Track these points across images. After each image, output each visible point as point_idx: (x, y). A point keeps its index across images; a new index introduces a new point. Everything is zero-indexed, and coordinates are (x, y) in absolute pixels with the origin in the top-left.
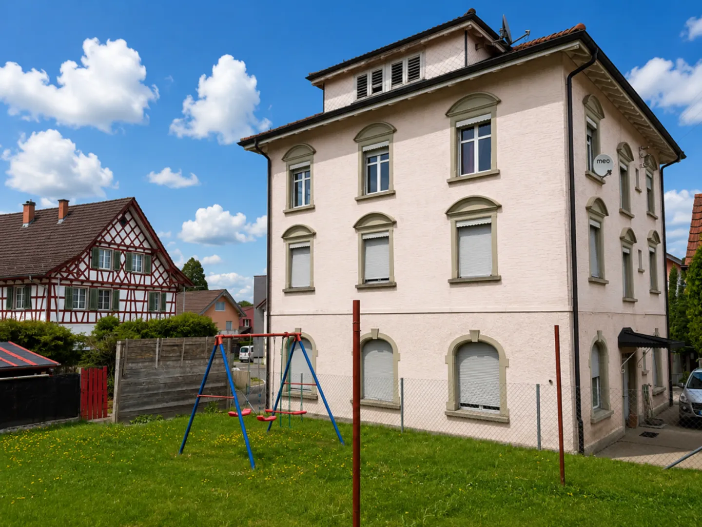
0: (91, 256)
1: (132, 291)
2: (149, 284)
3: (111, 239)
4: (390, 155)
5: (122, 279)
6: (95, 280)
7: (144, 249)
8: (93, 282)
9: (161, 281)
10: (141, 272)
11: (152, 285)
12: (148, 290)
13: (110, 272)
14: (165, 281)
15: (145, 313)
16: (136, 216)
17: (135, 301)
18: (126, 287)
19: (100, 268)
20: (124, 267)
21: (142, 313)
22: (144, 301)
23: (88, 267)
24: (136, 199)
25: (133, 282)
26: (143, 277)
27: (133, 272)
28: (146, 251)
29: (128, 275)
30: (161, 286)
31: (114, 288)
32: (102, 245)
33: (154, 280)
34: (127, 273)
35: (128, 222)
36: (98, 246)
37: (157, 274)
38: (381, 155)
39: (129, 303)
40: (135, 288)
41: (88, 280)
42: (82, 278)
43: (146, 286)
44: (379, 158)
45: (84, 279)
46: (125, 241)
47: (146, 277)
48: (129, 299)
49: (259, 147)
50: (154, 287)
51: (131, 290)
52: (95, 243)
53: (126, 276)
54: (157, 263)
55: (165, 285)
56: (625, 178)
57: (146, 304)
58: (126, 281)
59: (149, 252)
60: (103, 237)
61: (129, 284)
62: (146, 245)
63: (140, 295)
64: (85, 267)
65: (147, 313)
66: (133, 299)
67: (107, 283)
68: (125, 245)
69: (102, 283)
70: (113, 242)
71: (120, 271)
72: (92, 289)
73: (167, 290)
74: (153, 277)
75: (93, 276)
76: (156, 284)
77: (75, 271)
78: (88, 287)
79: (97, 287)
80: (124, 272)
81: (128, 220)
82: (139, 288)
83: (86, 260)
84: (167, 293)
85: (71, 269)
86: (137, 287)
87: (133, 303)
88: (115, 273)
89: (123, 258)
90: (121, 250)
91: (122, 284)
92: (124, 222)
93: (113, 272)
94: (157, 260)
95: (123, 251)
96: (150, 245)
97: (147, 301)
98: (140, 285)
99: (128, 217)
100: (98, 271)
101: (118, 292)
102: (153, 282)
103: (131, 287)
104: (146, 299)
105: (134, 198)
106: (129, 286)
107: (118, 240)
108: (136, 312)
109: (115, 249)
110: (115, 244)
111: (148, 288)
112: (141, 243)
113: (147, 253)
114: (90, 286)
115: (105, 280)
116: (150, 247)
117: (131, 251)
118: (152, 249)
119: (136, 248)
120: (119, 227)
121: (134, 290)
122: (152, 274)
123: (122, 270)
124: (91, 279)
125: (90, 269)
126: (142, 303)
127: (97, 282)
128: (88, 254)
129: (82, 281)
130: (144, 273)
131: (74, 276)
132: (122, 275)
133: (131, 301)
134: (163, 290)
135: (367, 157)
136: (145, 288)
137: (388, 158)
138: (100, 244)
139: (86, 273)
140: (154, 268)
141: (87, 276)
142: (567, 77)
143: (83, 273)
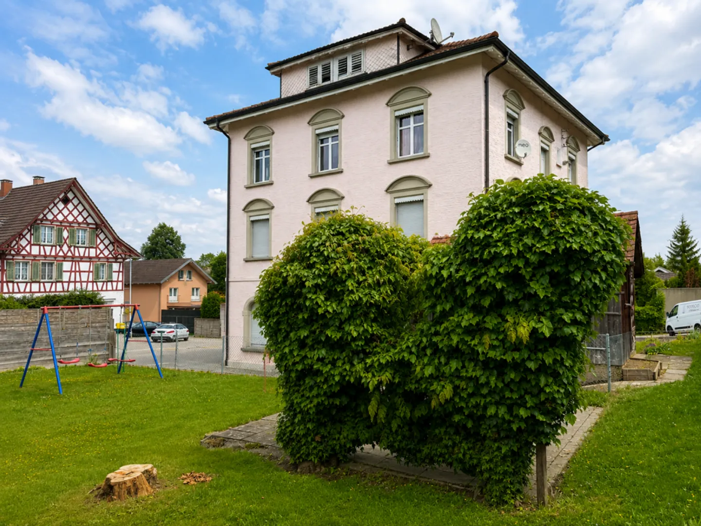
0: (32, 232)
1: (77, 263)
2: (94, 255)
3: (53, 216)
4: (339, 137)
5: (65, 252)
6: (38, 253)
7: (88, 224)
8: (35, 256)
9: (106, 252)
10: (85, 245)
11: (97, 257)
12: (93, 261)
13: (52, 246)
14: (111, 253)
15: (90, 282)
16: (79, 195)
17: (80, 272)
18: (70, 259)
19: (42, 243)
20: (67, 241)
21: (88, 282)
22: (89, 272)
23: (29, 242)
24: (77, 180)
25: (77, 254)
26: (87, 249)
27: (77, 245)
28: (91, 226)
29: (72, 249)
30: (107, 258)
31: (57, 261)
32: (44, 222)
33: (99, 252)
34: (71, 246)
35: (71, 201)
36: (38, 224)
37: (102, 247)
38: (332, 137)
39: (73, 274)
40: (79, 260)
41: (29, 254)
42: (24, 252)
43: (90, 258)
44: (330, 140)
45: (26, 253)
46: (68, 218)
47: (91, 250)
48: (73, 269)
49: (220, 127)
50: (100, 258)
51: (75, 261)
52: (36, 221)
53: (70, 250)
54: (102, 236)
55: (110, 256)
56: (547, 156)
57: (91, 274)
58: (69, 254)
59: (94, 226)
60: (45, 216)
61: (73, 257)
62: (89, 220)
63: (84, 266)
64: (27, 242)
65: (93, 282)
66: (77, 269)
67: (50, 256)
68: (68, 221)
69: (45, 256)
70: (55, 219)
71: (63, 246)
72: (33, 262)
73: (114, 260)
74: (98, 250)
75: (35, 250)
76: (101, 255)
77: (16, 247)
78: (30, 261)
79: (39, 260)
80: (68, 245)
81: (71, 199)
82: (83, 260)
83: (28, 237)
84: (114, 264)
85: (12, 246)
86: (82, 259)
87: (78, 274)
88: (58, 247)
89: (65, 234)
90: (64, 226)
91: (65, 257)
92: (66, 201)
93: (56, 246)
94: (102, 233)
95: (66, 227)
96: (94, 221)
97: (92, 272)
98: (84, 257)
99: (70, 195)
100: (40, 245)
101: (62, 265)
102: (98, 254)
103: (74, 259)
104: (91, 270)
105: (75, 179)
106: (73, 258)
107: (60, 217)
108: (81, 282)
109: (57, 225)
110: (58, 221)
111: (93, 260)
112: (85, 219)
113: (90, 228)
114: (32, 260)
115: (48, 253)
116: (94, 222)
117: (74, 227)
118: (96, 224)
119: (79, 224)
120: (61, 206)
121: (78, 261)
122: (97, 247)
123: (65, 245)
124: (33, 253)
125: (31, 245)
126: (87, 273)
127: (40, 255)
128: (30, 231)
129: (24, 256)
130: (88, 246)
131: (15, 251)
132: (65, 248)
133: (75, 272)
134: (110, 260)
135: (321, 139)
136: (90, 259)
137: (338, 140)
138: (42, 221)
139: (28, 248)
140: (99, 241)
141: (29, 251)
142: (485, 75)
143: (24, 248)
